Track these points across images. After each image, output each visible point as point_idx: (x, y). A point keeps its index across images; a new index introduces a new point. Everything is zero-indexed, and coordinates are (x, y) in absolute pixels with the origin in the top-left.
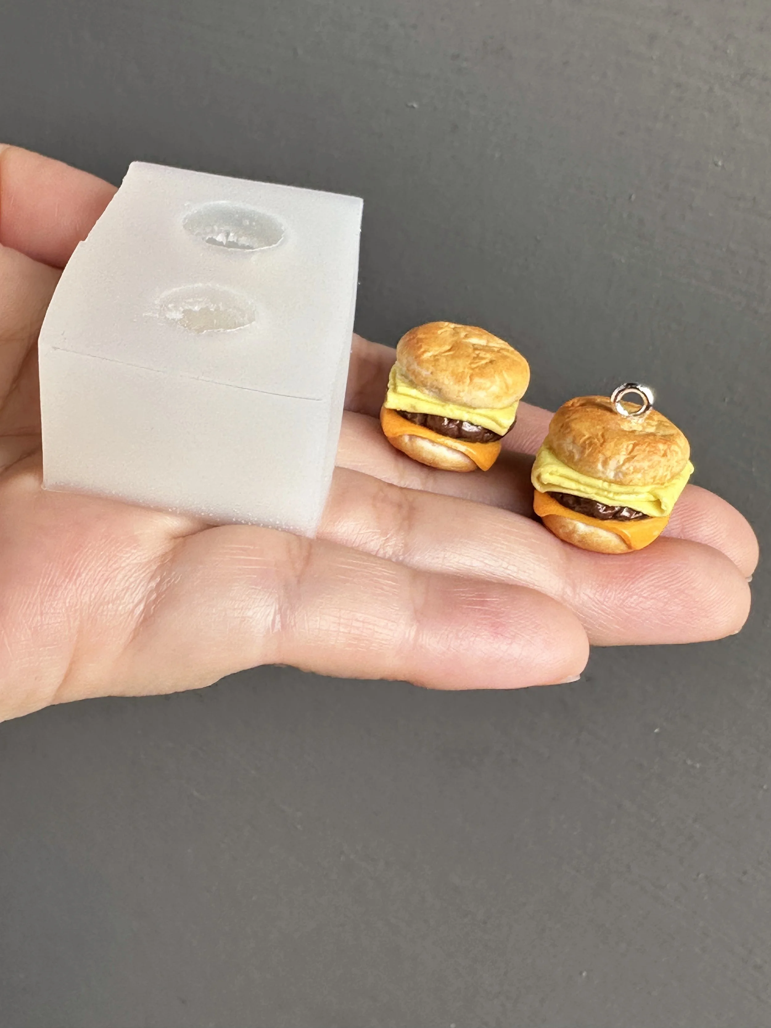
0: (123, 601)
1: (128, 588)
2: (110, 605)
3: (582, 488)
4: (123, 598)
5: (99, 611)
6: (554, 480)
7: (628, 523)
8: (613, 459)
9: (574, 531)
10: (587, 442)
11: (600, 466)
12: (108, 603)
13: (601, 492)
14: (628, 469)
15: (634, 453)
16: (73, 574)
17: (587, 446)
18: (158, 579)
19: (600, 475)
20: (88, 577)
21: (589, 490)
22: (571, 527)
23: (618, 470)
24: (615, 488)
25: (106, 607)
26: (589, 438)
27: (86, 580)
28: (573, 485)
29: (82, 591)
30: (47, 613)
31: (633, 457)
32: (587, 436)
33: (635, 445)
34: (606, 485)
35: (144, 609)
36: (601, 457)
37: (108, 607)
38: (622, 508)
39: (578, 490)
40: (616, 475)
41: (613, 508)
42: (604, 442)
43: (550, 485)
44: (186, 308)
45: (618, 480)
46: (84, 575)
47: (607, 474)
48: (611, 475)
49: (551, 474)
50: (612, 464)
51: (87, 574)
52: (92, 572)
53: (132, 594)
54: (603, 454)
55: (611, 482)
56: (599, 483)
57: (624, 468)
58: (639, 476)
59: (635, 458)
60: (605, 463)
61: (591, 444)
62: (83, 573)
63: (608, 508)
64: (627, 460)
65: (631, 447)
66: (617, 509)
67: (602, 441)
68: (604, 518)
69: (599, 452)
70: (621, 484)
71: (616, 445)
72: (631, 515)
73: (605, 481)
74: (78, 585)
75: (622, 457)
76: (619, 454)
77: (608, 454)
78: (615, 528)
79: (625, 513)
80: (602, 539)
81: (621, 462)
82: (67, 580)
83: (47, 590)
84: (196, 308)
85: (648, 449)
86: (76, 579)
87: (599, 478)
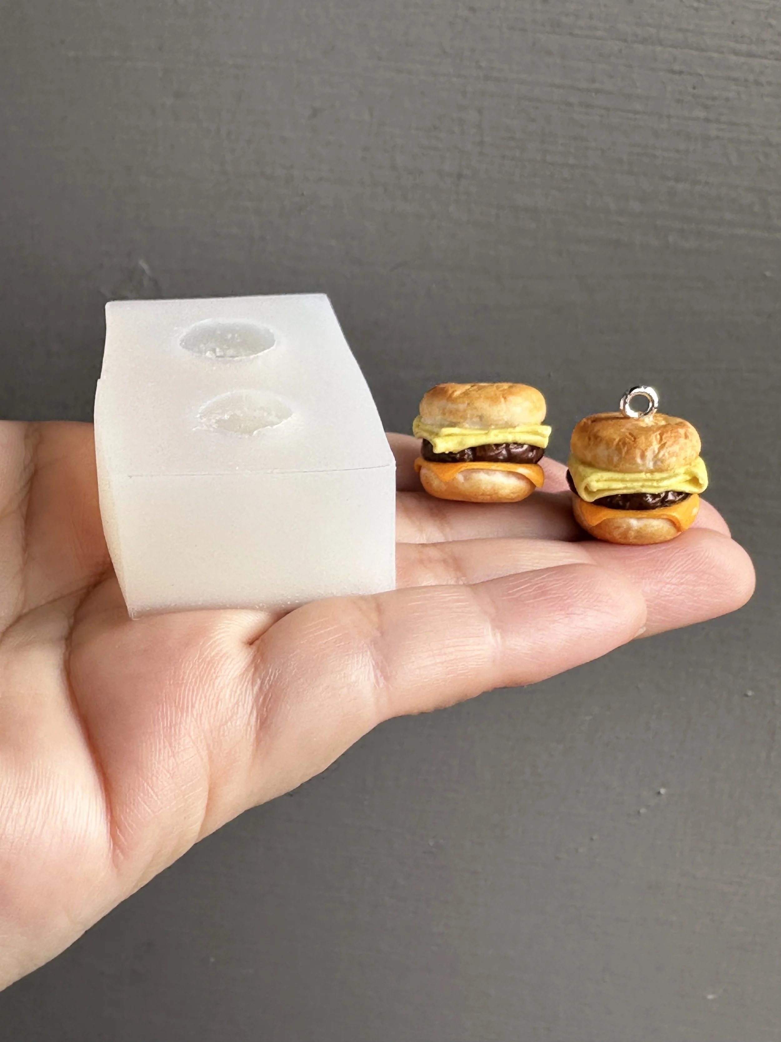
0: (239, 716)
1: (237, 703)
2: (229, 723)
3: (629, 485)
4: (237, 713)
5: (222, 733)
6: (601, 485)
7: (674, 507)
8: (648, 450)
9: (629, 528)
10: (620, 443)
11: (639, 460)
12: (226, 722)
13: (647, 483)
14: (664, 455)
15: (664, 441)
16: (188, 707)
17: (622, 447)
18: (259, 682)
19: (641, 468)
20: (201, 705)
21: (635, 484)
22: (625, 526)
23: (655, 459)
24: (657, 476)
25: (225, 727)
26: (620, 441)
27: (201, 709)
28: (620, 485)
29: (201, 720)
30: (178, 752)
31: (665, 444)
32: (617, 440)
33: (661, 435)
34: (649, 475)
35: (257, 715)
36: (638, 453)
37: (227, 726)
38: (667, 493)
39: (626, 488)
40: (655, 464)
41: (659, 495)
42: (635, 439)
43: (600, 491)
44: (217, 418)
45: (658, 468)
46: (197, 705)
47: (647, 465)
48: (650, 465)
49: (598, 481)
50: (649, 455)
51: (200, 703)
52: (203, 700)
53: (243, 705)
54: (639, 449)
55: (652, 472)
56: (643, 475)
57: (660, 455)
58: (674, 459)
59: (667, 445)
60: (643, 456)
61: (624, 444)
62: (195, 702)
63: (654, 496)
64: (660, 449)
65: (658, 437)
66: (663, 495)
67: (633, 439)
68: (653, 507)
69: (635, 448)
70: (661, 470)
71: (646, 438)
72: (676, 498)
73: (646, 472)
74: (195, 716)
75: (656, 446)
76: (652, 445)
77: (643, 447)
78: (663, 515)
79: (670, 497)
80: (656, 528)
81: (657, 451)
82: (185, 715)
83: (171, 731)
84: (226, 417)
85: (673, 435)
86: (192, 711)
87: (641, 472)
